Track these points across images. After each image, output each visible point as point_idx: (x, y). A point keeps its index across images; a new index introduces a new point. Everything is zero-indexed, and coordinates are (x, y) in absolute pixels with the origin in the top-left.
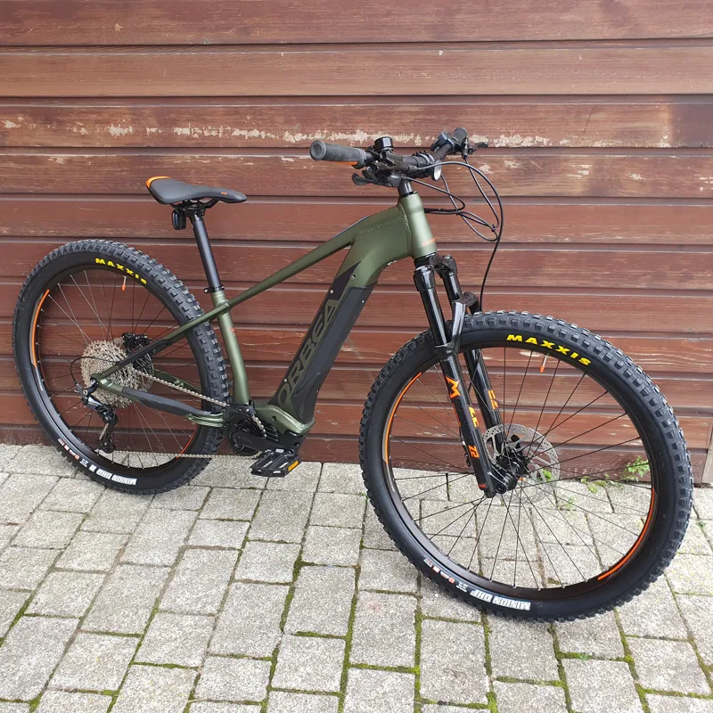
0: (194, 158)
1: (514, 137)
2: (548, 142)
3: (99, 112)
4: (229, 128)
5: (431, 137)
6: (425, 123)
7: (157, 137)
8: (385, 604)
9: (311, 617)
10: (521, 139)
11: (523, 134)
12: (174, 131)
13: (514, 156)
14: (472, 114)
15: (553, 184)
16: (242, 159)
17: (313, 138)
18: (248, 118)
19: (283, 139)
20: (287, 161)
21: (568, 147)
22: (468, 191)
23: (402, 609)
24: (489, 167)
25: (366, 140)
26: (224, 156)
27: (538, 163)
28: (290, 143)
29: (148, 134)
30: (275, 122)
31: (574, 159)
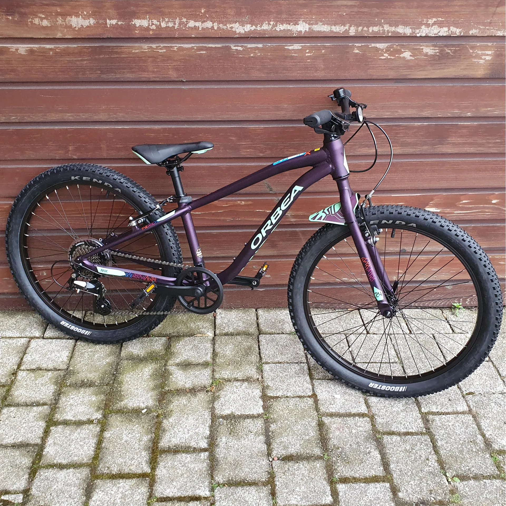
0: (151, 47)
1: (433, 28)
2: (460, 33)
3: (60, 4)
4: (184, 20)
5: (363, 28)
6: (359, 16)
7: (117, 29)
8: (346, 425)
9: (290, 443)
10: (439, 29)
11: (441, 25)
12: (133, 23)
13: (431, 44)
14: (399, 8)
15: (462, 67)
16: (195, 48)
17: (261, 29)
18: (203, 11)
19: (234, 30)
20: (236, 50)
21: (476, 37)
22: (392, 74)
23: (361, 429)
24: (410, 54)
25: (307, 30)
26: (180, 45)
27: (451, 50)
28: (239, 33)
29: (109, 26)
30: (227, 15)
31: (479, 46)
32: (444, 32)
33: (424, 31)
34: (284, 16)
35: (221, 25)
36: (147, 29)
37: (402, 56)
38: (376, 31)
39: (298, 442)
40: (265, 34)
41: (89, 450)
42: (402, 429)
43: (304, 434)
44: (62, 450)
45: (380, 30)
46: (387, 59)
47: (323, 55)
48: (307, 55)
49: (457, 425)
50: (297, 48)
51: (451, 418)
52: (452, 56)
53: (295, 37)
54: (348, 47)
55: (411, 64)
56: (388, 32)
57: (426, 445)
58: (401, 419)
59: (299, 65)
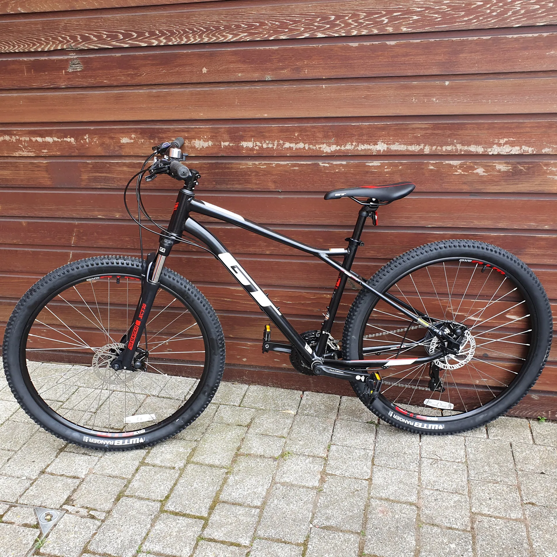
0: (255, 164)
1: (504, 147)
2: (533, 151)
3: (187, 131)
4: (281, 142)
5: (437, 147)
6: (432, 137)
7: (229, 149)
8: (391, 510)
9: (333, 515)
10: (510, 148)
11: (512, 144)
12: (241, 145)
13: (504, 161)
14: (470, 129)
15: (536, 183)
16: (290, 164)
17: (345, 148)
18: (296, 135)
19: (321, 150)
20: (324, 166)
21: (549, 155)
22: (466, 188)
23: (405, 515)
24: (483, 170)
25: (386, 149)
26: (277, 162)
27: (524, 167)
28: (326, 152)
29: (223, 147)
30: (316, 137)
31: (553, 164)
32: (515, 150)
33: (496, 150)
34: (365, 138)
35: (311, 146)
36: (252, 149)
37: (475, 172)
38: (450, 149)
39: (341, 516)
40: (348, 153)
41: (164, 490)
42: (446, 523)
43: (349, 511)
44: (144, 486)
45: (452, 149)
46: (460, 174)
47: (400, 170)
48: (385, 170)
49: (504, 529)
50: (377, 165)
51: (501, 522)
52: (525, 172)
53: (374, 155)
54: (423, 163)
55: (485, 179)
56: (461, 150)
57: (466, 542)
58: (447, 514)
59: (379, 179)
